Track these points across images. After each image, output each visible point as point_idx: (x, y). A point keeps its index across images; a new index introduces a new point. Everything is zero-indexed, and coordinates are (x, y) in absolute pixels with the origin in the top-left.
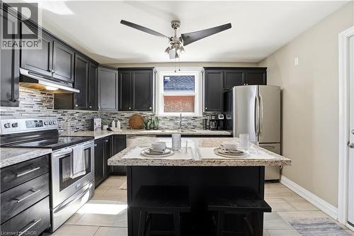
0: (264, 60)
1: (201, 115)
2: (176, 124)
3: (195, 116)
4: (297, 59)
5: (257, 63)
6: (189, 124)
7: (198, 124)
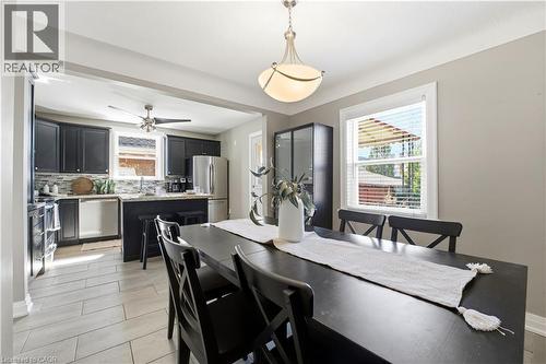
1: (164, 179)
2: (135, 188)
3: (157, 179)
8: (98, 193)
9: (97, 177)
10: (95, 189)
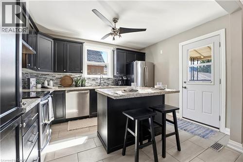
0: (144, 49)
1: (112, 77)
2: (97, 83)
3: (109, 77)
4: (161, 51)
5: (140, 50)
6: (105, 83)
7: (110, 82)
8: (76, 86)
9: (75, 76)
10: (74, 83)
